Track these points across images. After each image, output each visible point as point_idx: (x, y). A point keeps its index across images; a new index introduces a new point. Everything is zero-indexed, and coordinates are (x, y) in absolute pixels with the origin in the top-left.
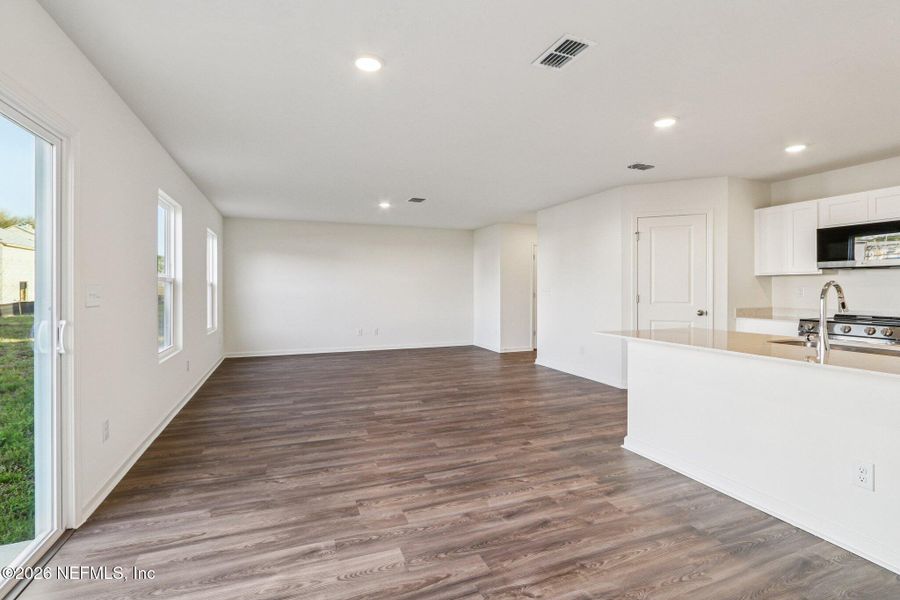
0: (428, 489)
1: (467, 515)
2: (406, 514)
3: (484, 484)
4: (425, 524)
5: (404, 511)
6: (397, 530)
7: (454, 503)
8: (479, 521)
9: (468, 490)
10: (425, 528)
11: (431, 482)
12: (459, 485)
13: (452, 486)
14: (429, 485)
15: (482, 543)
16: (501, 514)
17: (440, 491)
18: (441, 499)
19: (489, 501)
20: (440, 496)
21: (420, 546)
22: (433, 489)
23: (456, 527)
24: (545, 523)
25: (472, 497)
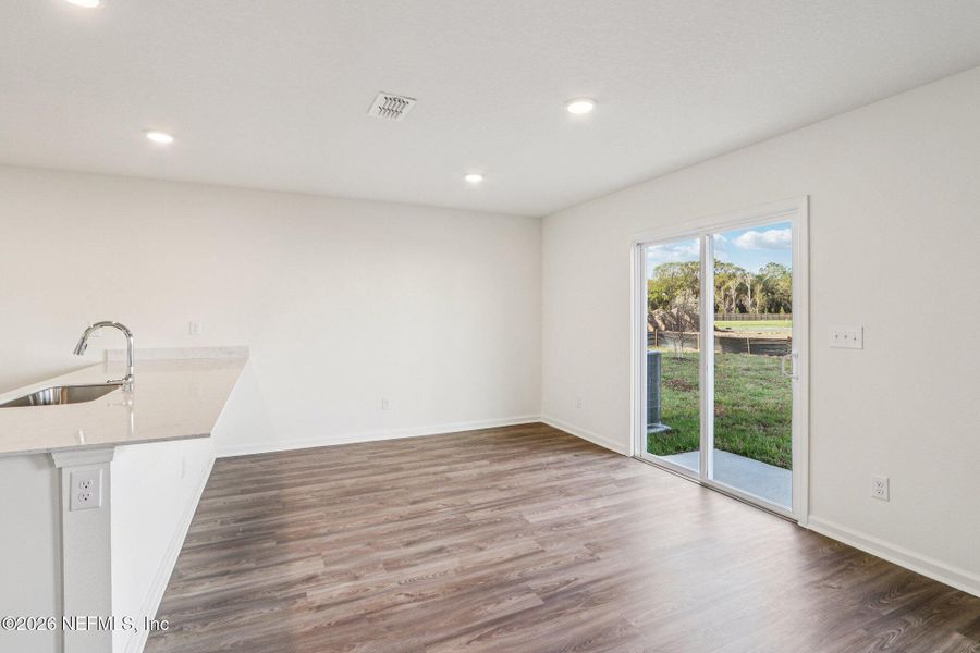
0: (531, 578)
1: (481, 549)
2: (541, 548)
3: (459, 589)
4: (518, 540)
5: (543, 551)
6: (541, 534)
7: (496, 560)
8: (470, 544)
9: (480, 579)
10: (517, 536)
11: (529, 591)
12: (492, 587)
13: (501, 585)
14: (532, 584)
15: (468, 528)
16: (448, 551)
17: (514, 576)
18: (510, 565)
19: (457, 565)
20: (513, 570)
21: (518, 525)
22: (524, 579)
23: (491, 539)
24: (409, 544)
25: (474, 569)
